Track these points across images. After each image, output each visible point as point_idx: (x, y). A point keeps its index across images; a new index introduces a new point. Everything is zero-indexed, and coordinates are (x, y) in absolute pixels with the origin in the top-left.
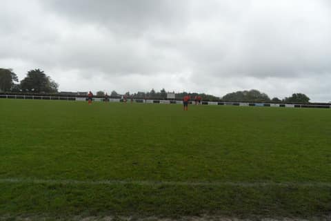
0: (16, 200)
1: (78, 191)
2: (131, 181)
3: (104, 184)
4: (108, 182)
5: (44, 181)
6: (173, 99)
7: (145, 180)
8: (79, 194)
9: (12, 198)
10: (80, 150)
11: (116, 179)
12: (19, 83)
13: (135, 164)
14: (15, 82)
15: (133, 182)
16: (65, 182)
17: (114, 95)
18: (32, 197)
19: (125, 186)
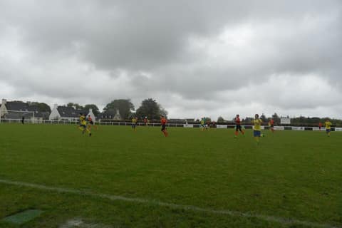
0: (146, 219)
1: (200, 218)
2: (255, 213)
3: (225, 214)
4: (230, 213)
5: (167, 204)
6: (287, 125)
7: (270, 215)
8: (202, 221)
9: (142, 217)
10: (196, 177)
11: (238, 210)
12: (135, 112)
13: (257, 195)
14: (132, 111)
15: (258, 216)
16: (186, 208)
17: (221, 121)
18: (159, 218)
19: (249, 219)
